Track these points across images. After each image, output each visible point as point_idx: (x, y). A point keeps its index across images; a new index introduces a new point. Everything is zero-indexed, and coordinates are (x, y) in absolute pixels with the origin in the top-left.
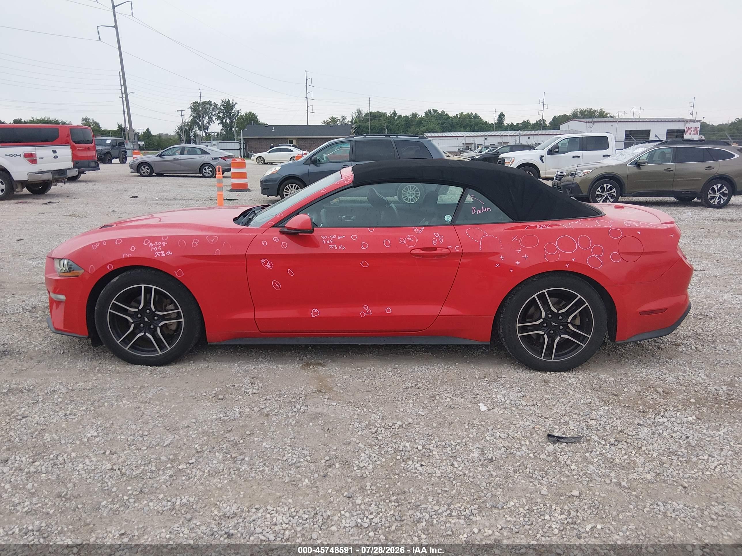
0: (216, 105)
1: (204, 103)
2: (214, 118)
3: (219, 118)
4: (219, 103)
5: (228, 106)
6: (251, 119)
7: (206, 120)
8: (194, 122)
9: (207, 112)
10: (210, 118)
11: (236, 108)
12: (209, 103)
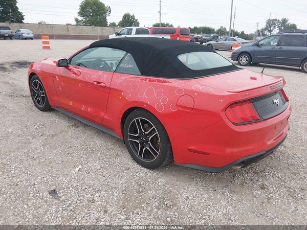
0: (279, 21)
1: (273, 20)
2: (276, 27)
3: (279, 26)
4: (280, 20)
5: (284, 21)
6: (294, 27)
7: (272, 28)
8: (266, 29)
9: (273, 24)
10: (275, 27)
11: (288, 22)
12: (276, 20)
